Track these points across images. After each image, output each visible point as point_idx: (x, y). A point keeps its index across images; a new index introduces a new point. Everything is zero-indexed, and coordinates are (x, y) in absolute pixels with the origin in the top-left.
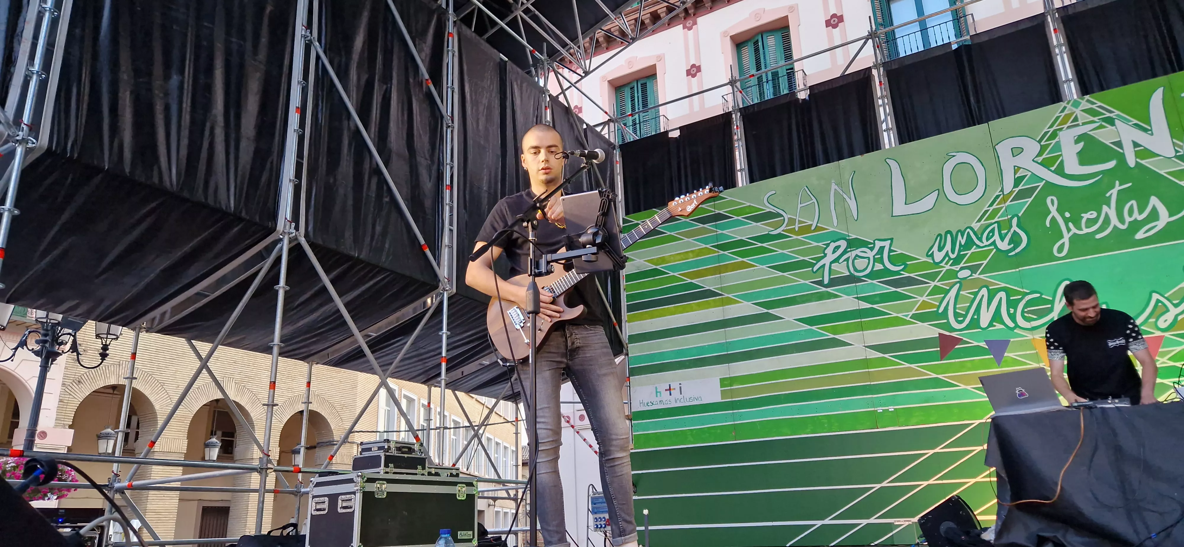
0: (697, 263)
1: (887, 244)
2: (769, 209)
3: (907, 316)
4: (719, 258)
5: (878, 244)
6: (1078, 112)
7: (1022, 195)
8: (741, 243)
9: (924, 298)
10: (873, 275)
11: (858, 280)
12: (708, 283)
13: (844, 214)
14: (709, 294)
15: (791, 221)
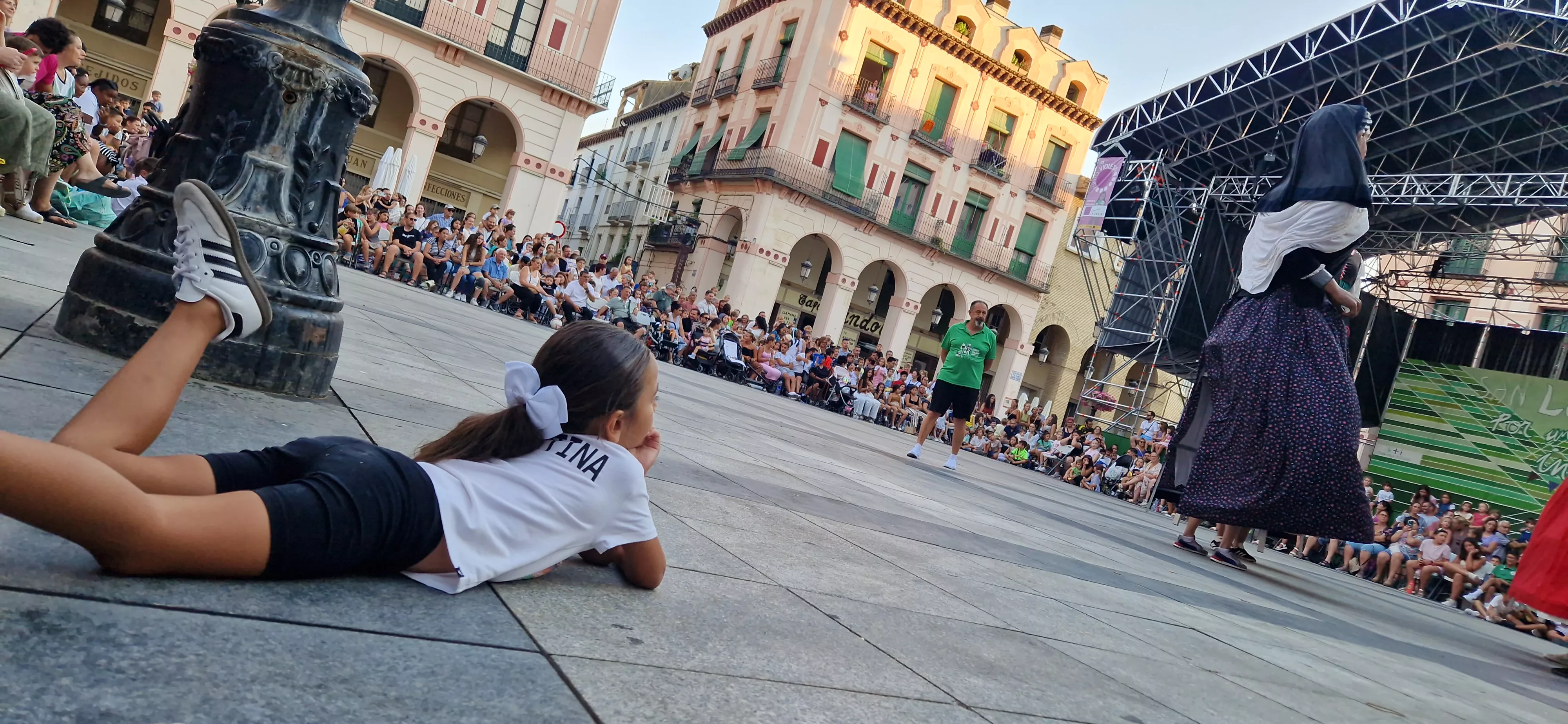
0: (1434, 397)
1: (1529, 424)
2: (1482, 384)
3: (1521, 458)
4: (1446, 399)
5: (1525, 422)
8: (1460, 396)
9: (1533, 454)
10: (1516, 435)
11: (1508, 435)
12: (1435, 408)
13: (1516, 402)
14: (1434, 414)
15: (1490, 395)
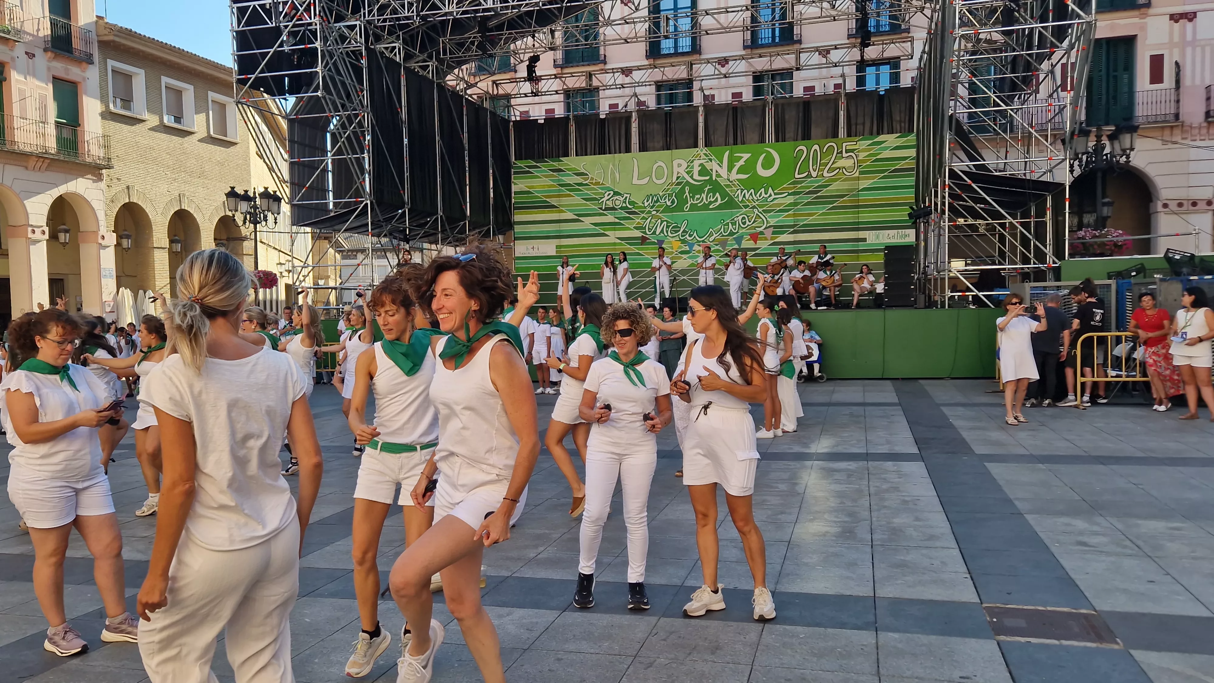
0: (550, 191)
1: (629, 196)
2: (583, 171)
3: (632, 227)
4: (559, 191)
5: (625, 195)
6: (702, 154)
7: (679, 184)
8: (570, 185)
9: (639, 221)
10: (621, 208)
11: (616, 209)
12: (553, 201)
13: (614, 180)
14: (554, 207)
15: (592, 179)
